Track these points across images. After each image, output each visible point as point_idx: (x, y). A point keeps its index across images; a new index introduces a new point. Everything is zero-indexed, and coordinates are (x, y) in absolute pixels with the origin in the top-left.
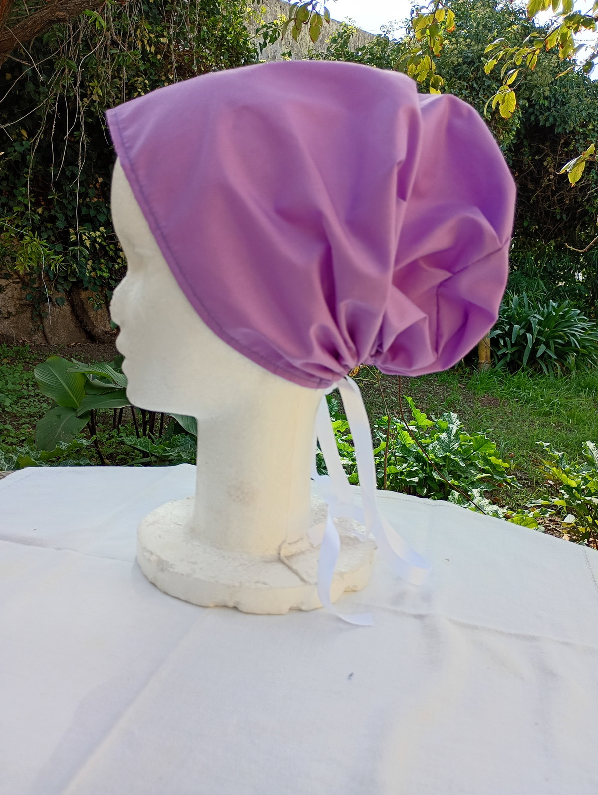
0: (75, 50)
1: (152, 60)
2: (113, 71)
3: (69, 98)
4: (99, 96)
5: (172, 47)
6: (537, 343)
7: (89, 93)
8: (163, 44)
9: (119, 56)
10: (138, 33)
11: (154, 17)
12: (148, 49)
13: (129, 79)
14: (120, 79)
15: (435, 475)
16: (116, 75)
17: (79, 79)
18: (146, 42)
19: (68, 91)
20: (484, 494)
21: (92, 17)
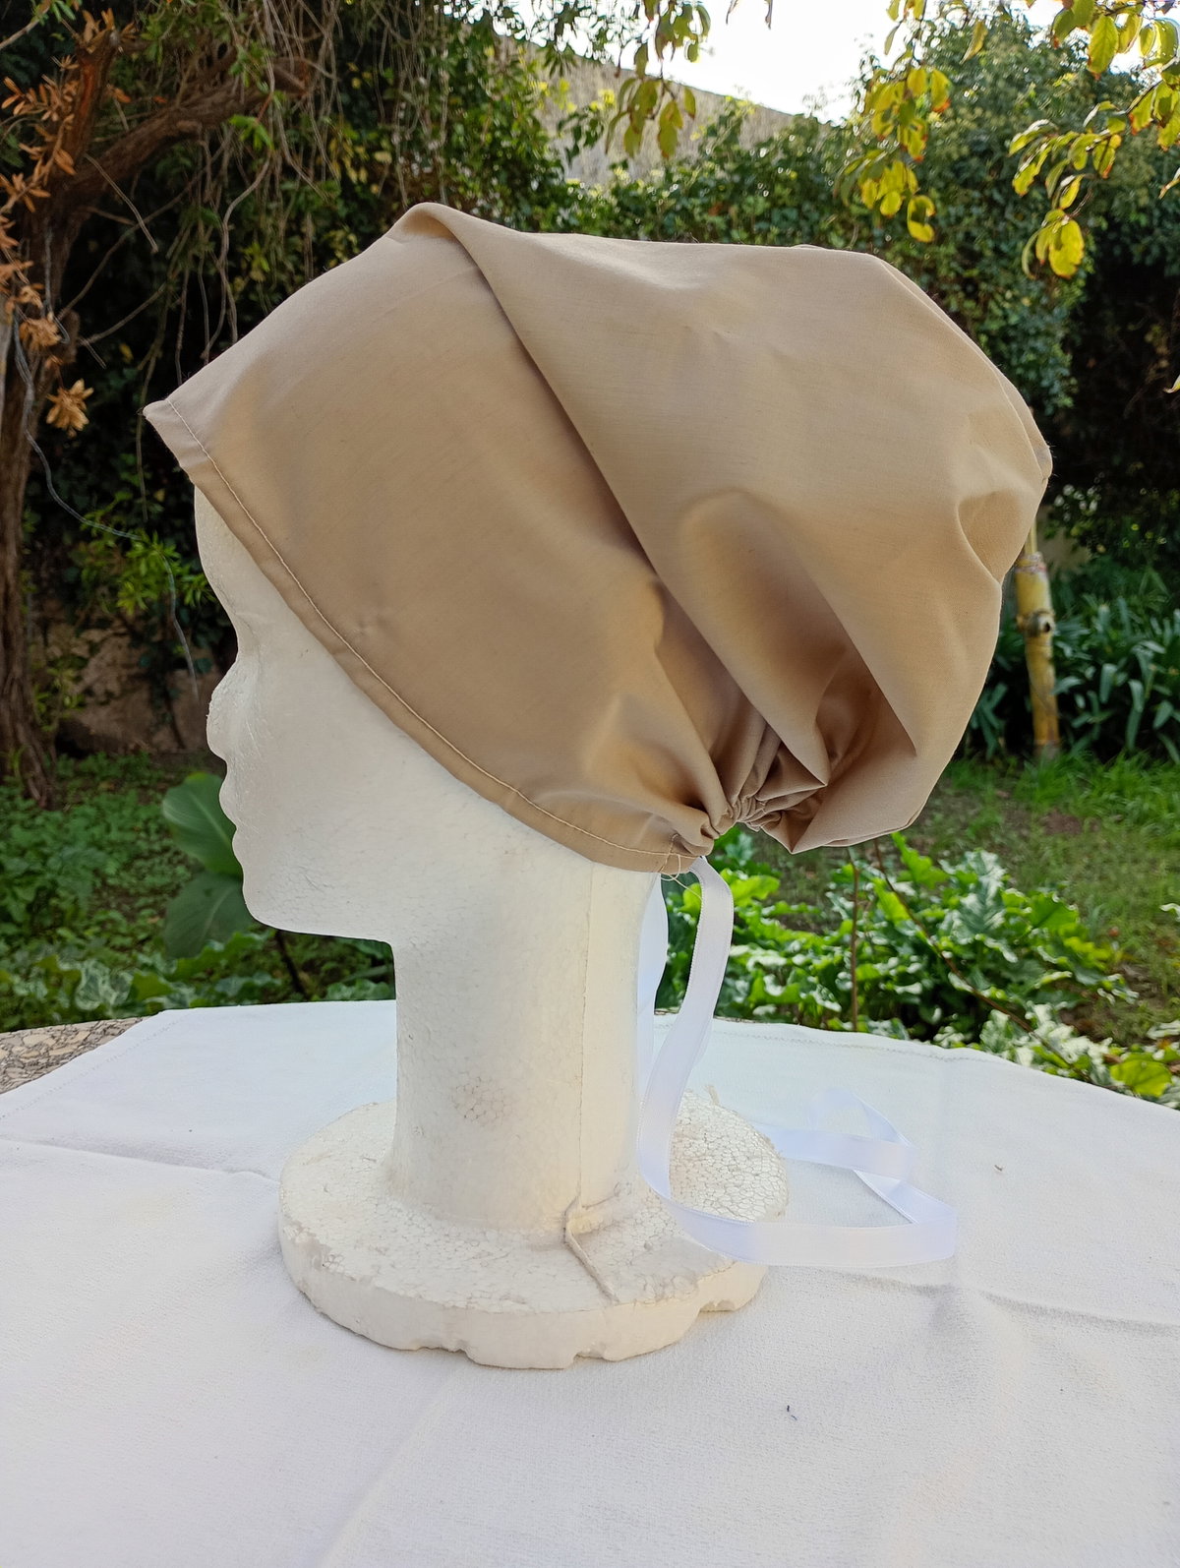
0: (216, 188)
1: (362, 196)
2: (289, 221)
3: (206, 278)
4: (264, 272)
5: (398, 169)
6: (1154, 699)
7: (244, 266)
8: (381, 164)
9: (298, 194)
10: (333, 146)
11: (363, 115)
12: (353, 175)
13: (318, 235)
14: (303, 236)
15: (957, 982)
16: (294, 228)
17: (226, 241)
18: (348, 163)
19: (205, 268)
20: (1059, 1017)
21: (246, 127)
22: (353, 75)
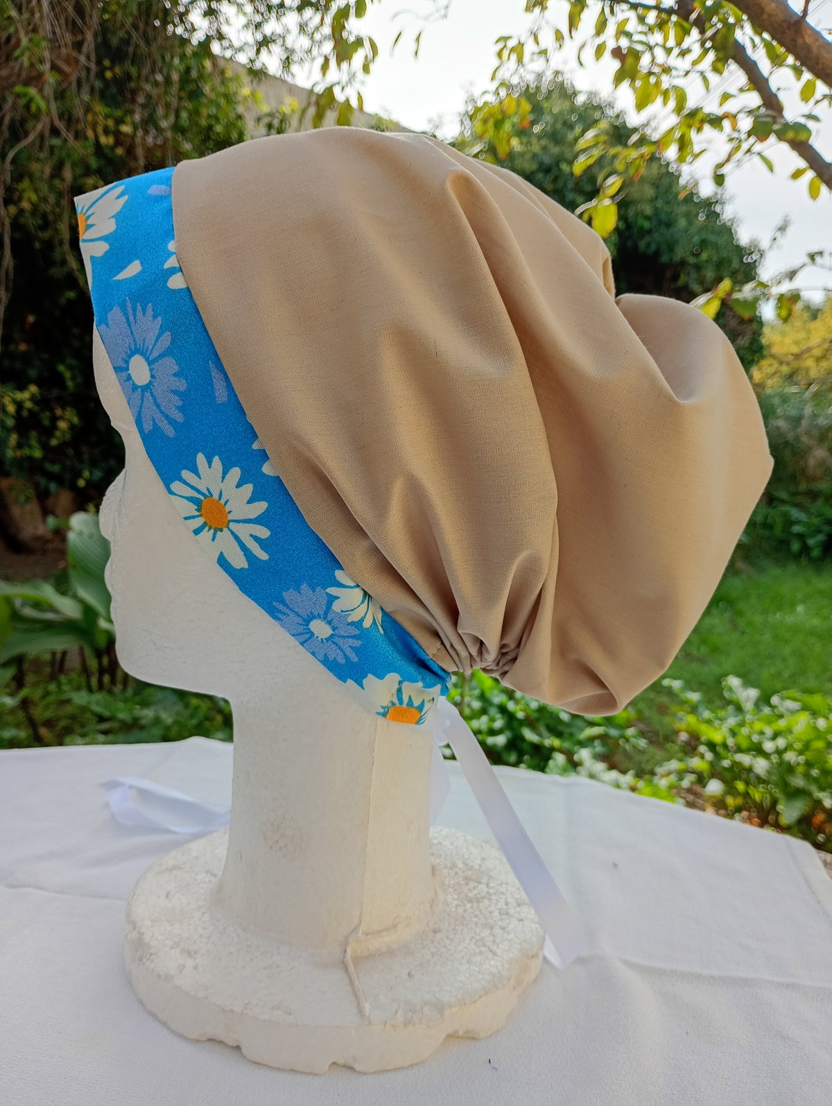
1: (109, 155)
2: (53, 168)
4: (32, 204)
5: (138, 140)
7: (17, 197)
8: (126, 135)
9: (61, 149)
10: (90, 117)
11: (113, 98)
12: (103, 140)
13: (75, 178)
14: (63, 180)
16: (56, 174)
17: (8, 178)
18: (100, 130)
20: (597, 757)
21: (25, 95)
22: (106, 68)
